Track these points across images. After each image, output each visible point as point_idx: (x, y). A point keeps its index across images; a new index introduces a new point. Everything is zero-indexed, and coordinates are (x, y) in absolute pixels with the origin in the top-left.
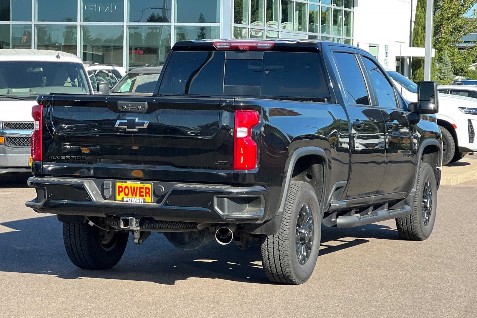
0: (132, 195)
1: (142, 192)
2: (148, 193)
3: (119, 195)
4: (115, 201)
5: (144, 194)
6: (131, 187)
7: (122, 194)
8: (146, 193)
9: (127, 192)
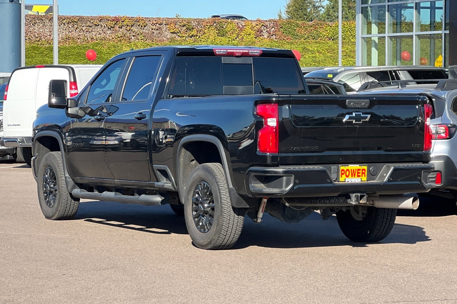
0: (352, 176)
1: (359, 173)
2: (364, 173)
3: (341, 177)
4: (338, 182)
5: (360, 174)
6: (351, 170)
7: (344, 176)
8: (363, 173)
9: (347, 174)
